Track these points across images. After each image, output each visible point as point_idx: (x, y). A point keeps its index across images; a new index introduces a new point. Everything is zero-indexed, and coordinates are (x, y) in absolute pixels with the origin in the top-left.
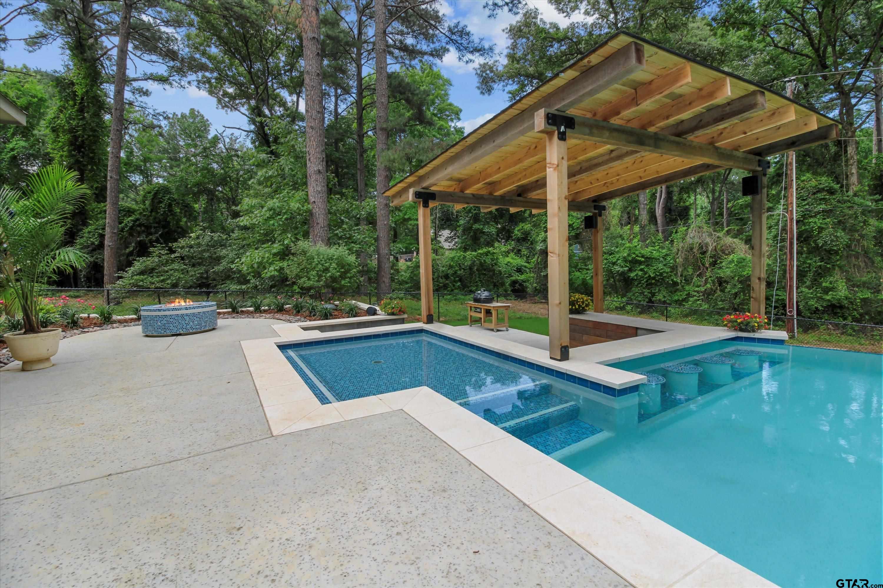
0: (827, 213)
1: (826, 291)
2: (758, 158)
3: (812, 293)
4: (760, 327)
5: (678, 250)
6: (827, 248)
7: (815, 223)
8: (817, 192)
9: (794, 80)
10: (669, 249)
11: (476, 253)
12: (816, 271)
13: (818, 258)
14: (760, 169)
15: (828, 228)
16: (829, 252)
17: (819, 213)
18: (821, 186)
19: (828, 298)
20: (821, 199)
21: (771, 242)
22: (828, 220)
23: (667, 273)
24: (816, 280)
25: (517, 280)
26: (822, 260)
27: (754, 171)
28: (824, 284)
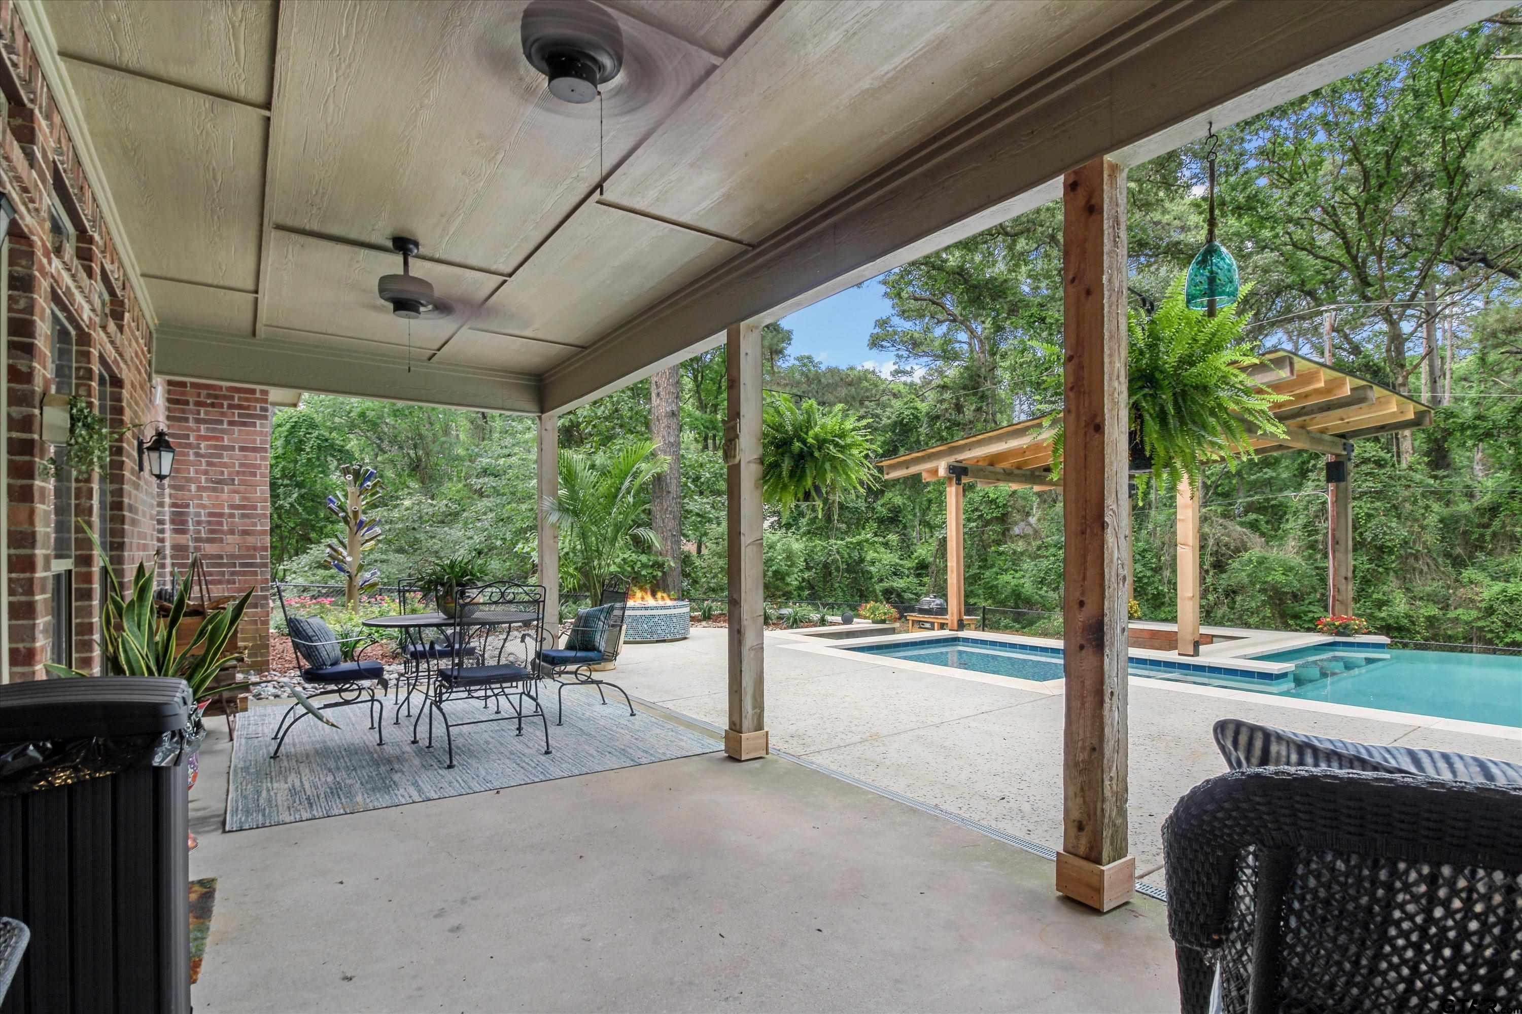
0: (1378, 495)
1: (1380, 604)
2: (1344, 441)
3: (1359, 609)
4: (1357, 632)
5: (1164, 544)
6: (1379, 543)
7: (1360, 507)
8: (1362, 463)
9: (1334, 310)
10: (1148, 542)
11: (843, 543)
12: (1363, 577)
13: (1365, 558)
14: (1345, 453)
15: (1379, 515)
16: (1381, 549)
17: (1364, 493)
18: (1367, 455)
19: (1383, 615)
20: (1366, 474)
21: (1300, 533)
22: (1379, 504)
23: (1149, 578)
24: (1363, 590)
25: (892, 588)
26: (1371, 561)
27: (1337, 455)
28: (1375, 596)
